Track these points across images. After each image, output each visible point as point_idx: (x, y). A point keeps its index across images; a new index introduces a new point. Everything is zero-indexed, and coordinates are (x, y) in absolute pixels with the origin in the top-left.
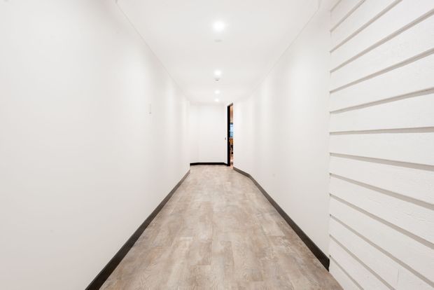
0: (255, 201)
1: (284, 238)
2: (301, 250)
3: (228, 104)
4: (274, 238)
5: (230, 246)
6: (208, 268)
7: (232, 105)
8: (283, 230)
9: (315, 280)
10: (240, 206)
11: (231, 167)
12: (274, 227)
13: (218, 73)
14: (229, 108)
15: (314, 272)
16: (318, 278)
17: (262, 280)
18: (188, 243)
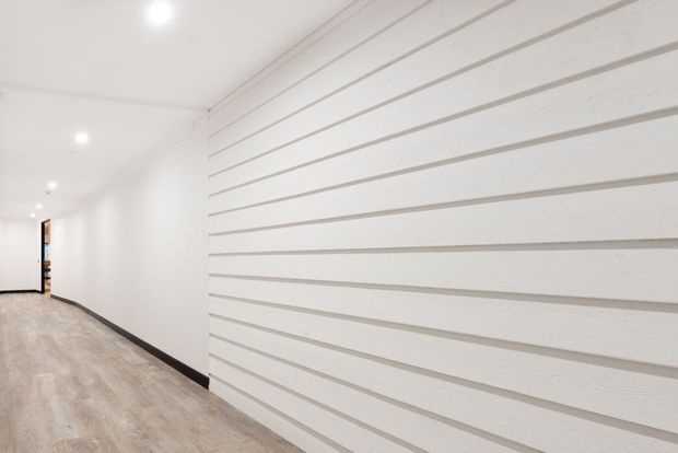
0: (98, 330)
1: (151, 365)
2: (172, 373)
3: (43, 220)
4: (140, 365)
5: (100, 377)
6: (90, 402)
7: (48, 221)
8: (145, 357)
9: (201, 399)
10: (85, 337)
11: (47, 295)
12: (132, 354)
13: (52, 186)
14: (43, 224)
15: (195, 392)
16: (201, 397)
17: (152, 406)
18: (51, 380)
